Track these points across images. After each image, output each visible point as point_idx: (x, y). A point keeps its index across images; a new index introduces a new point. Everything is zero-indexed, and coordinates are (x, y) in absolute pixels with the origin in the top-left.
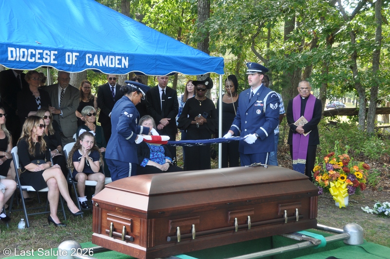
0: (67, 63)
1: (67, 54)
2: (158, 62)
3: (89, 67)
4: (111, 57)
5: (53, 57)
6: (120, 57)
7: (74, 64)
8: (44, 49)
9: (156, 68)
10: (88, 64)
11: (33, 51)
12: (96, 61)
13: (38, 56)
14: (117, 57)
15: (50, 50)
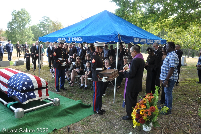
0: (68, 41)
1: (68, 38)
2: (91, 39)
3: (73, 41)
4: (78, 38)
5: (65, 39)
6: (80, 38)
8: (63, 37)
9: (90, 41)
10: (72, 40)
11: (62, 38)
12: (74, 39)
13: (63, 39)
14: (79, 38)
15: (65, 37)
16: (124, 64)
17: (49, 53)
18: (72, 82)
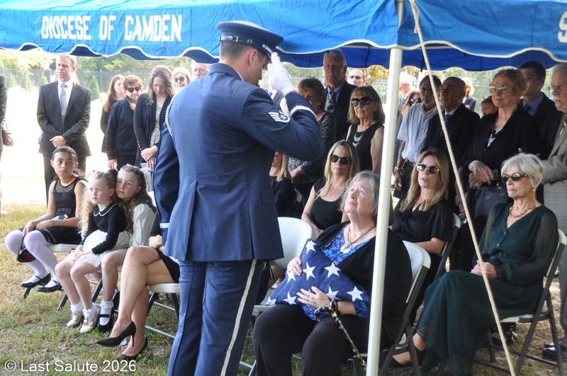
1: (103, 18)
3: (127, 43)
4: (156, 18)
5: (86, 29)
6: (168, 17)
7: (109, 39)
8: (75, 13)
10: (127, 37)
11: (64, 18)
12: (138, 30)
13: (70, 28)
14: (165, 17)
15: (81, 13)
16: (508, 213)
17: (50, 122)
18: (126, 326)
